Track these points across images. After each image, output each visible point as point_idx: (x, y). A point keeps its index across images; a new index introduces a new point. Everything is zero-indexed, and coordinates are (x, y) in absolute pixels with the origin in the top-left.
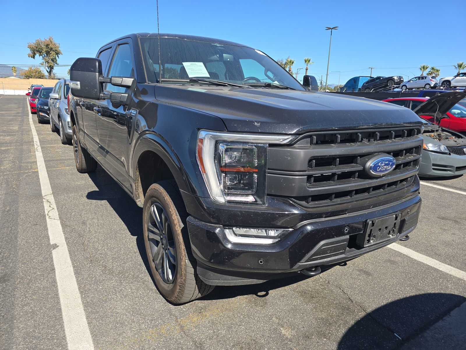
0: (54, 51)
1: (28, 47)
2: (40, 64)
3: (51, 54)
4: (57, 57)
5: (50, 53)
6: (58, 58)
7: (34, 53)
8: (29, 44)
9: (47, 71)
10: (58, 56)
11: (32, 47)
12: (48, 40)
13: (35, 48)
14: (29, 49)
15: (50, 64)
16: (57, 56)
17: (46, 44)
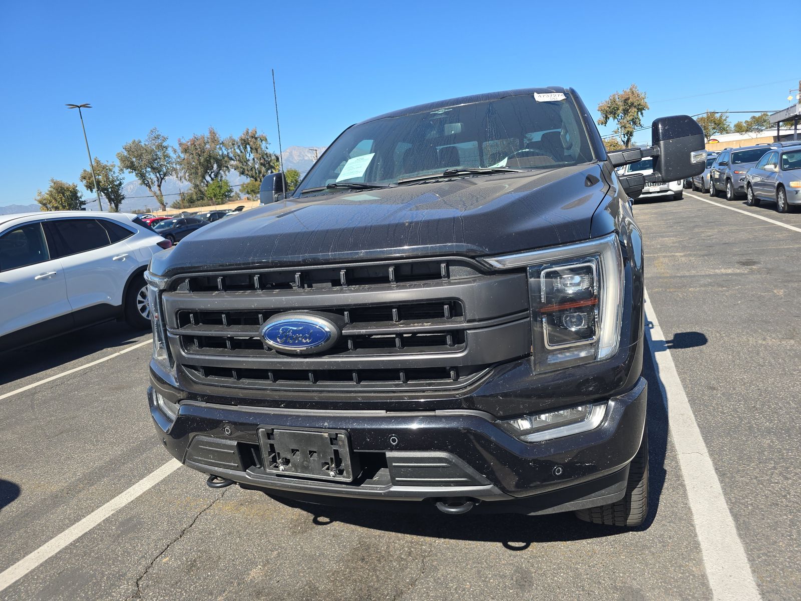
0: (635, 107)
1: (598, 110)
2: (613, 133)
3: (629, 113)
4: (640, 116)
5: (630, 111)
6: (643, 116)
7: (606, 116)
8: (601, 105)
9: (623, 142)
10: (642, 114)
11: (603, 109)
12: (628, 90)
13: (608, 108)
14: (599, 113)
15: (627, 129)
16: (639, 113)
17: (623, 99)
